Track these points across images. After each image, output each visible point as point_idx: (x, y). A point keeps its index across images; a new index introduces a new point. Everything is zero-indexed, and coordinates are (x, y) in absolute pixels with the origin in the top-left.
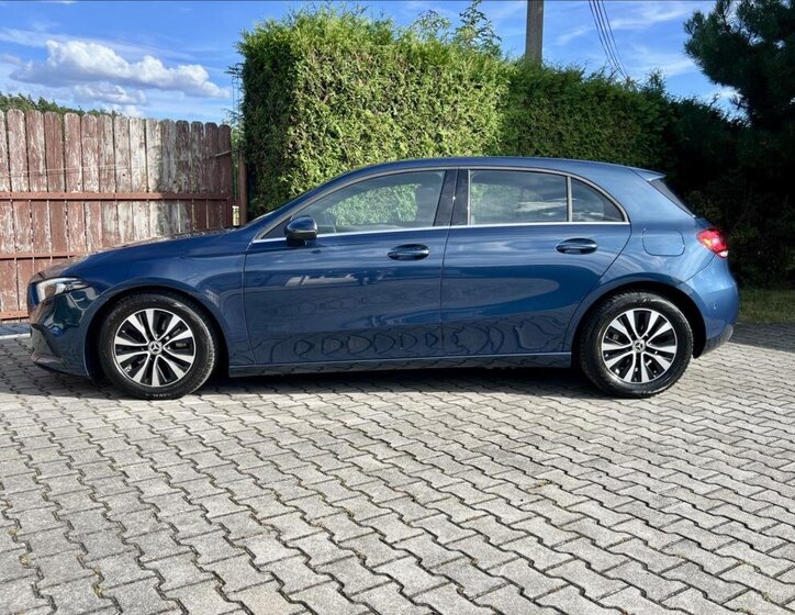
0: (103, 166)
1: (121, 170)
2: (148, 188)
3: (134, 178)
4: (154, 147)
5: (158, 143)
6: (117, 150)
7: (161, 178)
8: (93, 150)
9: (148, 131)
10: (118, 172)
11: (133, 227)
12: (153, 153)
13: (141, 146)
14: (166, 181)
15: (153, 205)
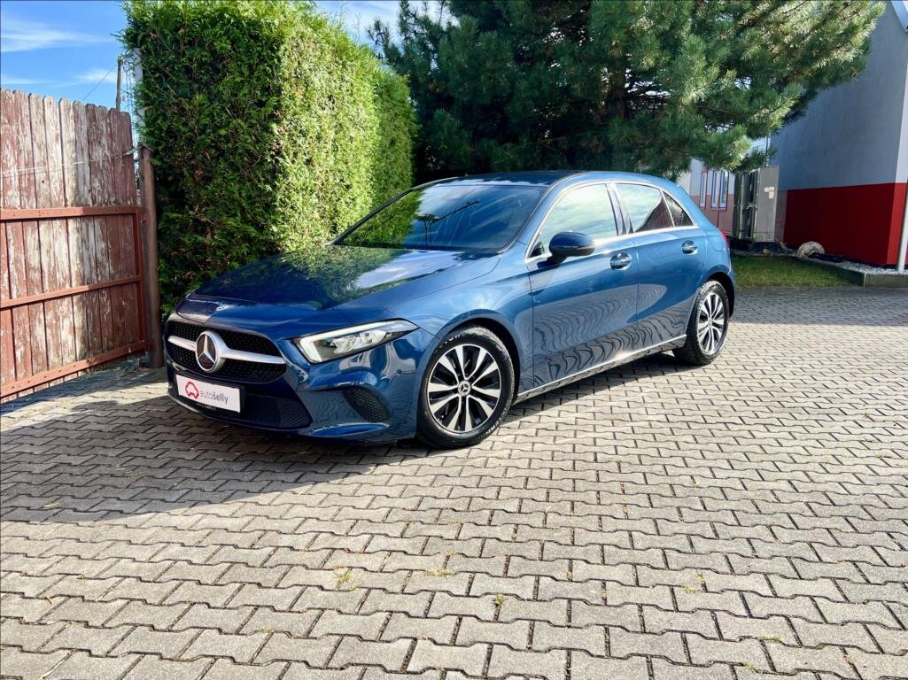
0: (23, 169)
1: (40, 176)
2: (66, 200)
3: (52, 186)
4: (69, 142)
5: (72, 135)
6: (35, 145)
7: (77, 186)
8: (12, 143)
9: (63, 117)
10: (37, 178)
11: (55, 258)
12: (69, 148)
13: (57, 139)
14: (81, 189)
15: (71, 222)
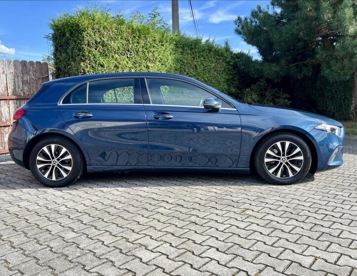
2: (8, 93)
3: (0, 89)
4: (10, 73)
5: (13, 71)
7: (15, 88)
9: (7, 65)
11: (1, 113)
12: (10, 77)
13: (3, 73)
14: (17, 90)
15: (11, 102)
